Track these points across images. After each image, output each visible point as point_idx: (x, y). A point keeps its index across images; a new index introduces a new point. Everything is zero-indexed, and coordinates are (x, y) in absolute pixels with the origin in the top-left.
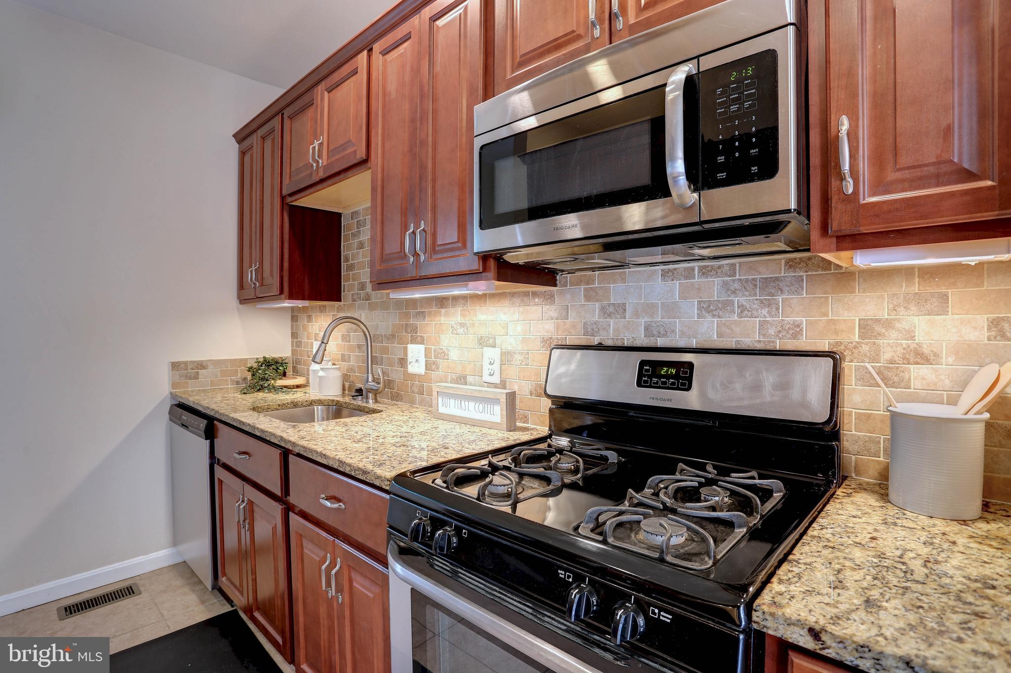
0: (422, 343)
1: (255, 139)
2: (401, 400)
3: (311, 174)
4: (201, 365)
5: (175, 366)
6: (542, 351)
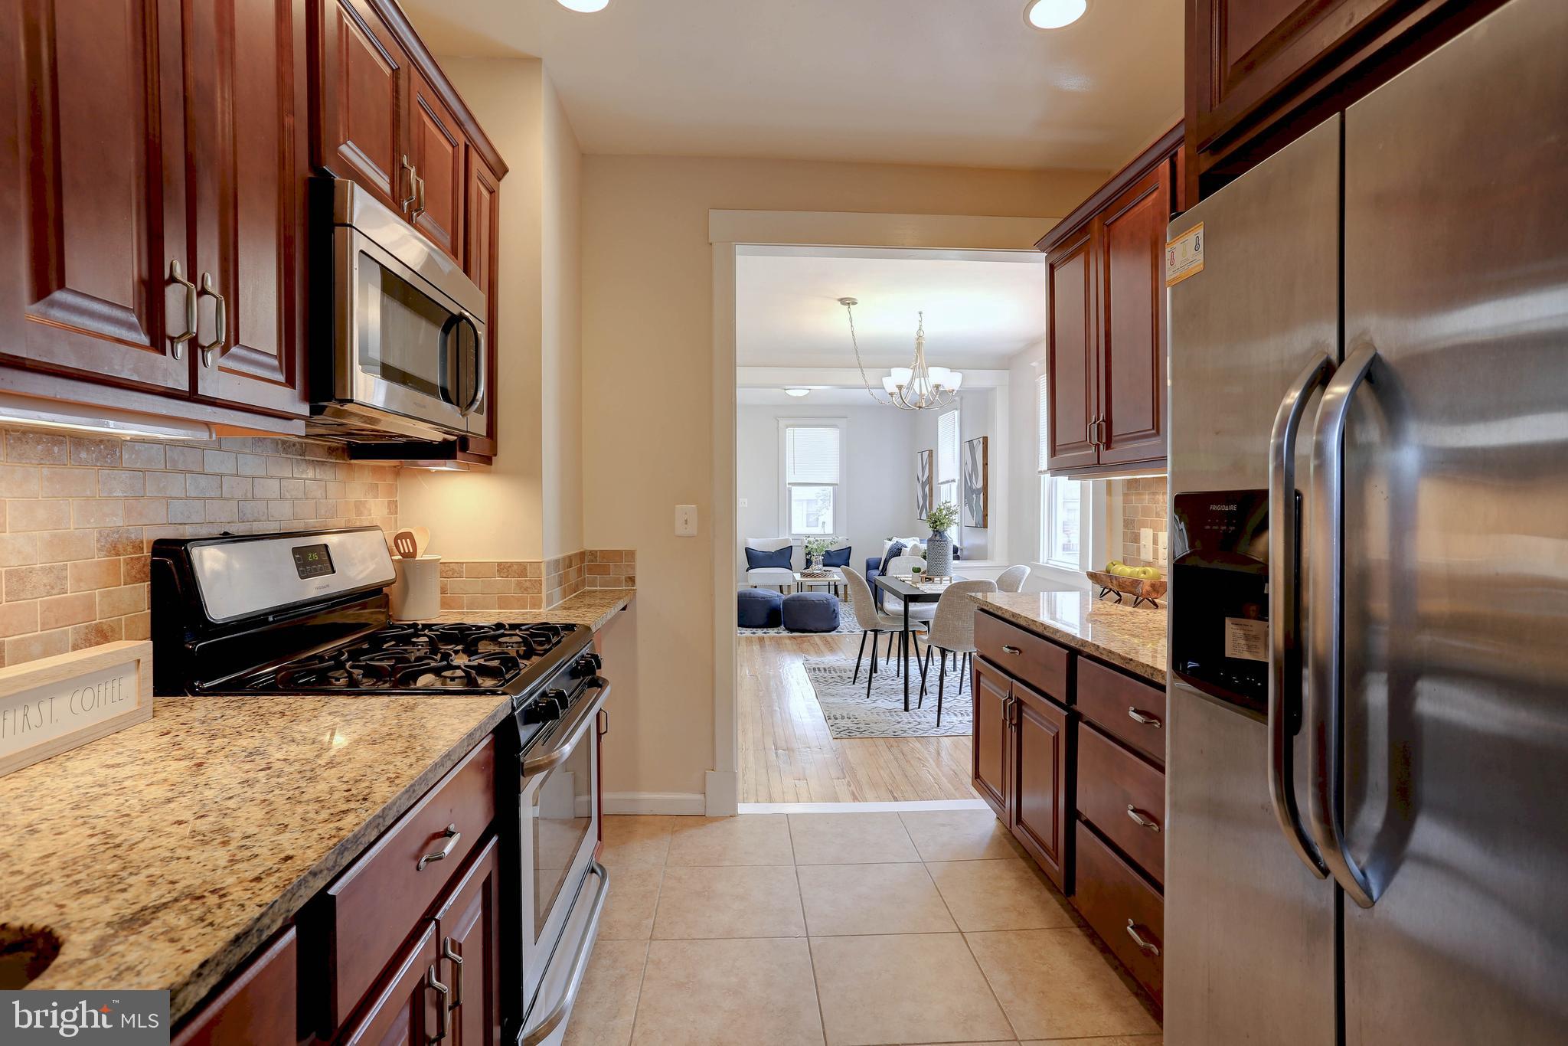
6: (99, 558)
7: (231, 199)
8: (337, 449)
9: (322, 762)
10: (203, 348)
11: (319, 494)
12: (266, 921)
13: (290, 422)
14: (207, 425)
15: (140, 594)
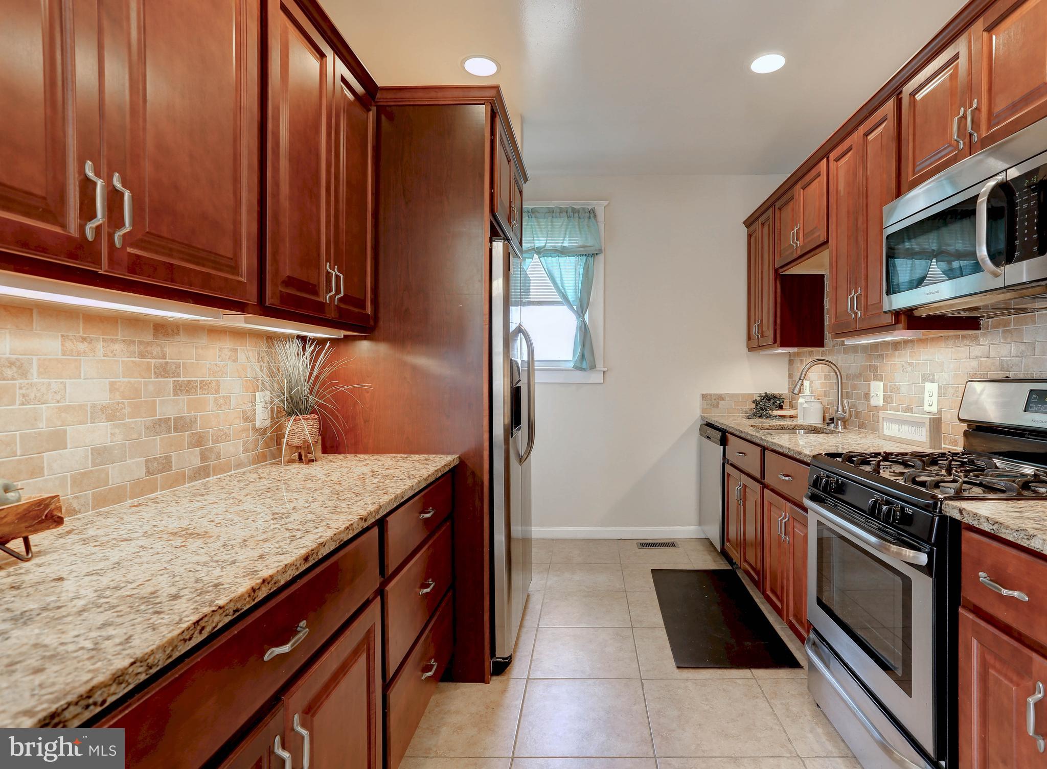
0: (881, 380)
1: (757, 225)
2: (865, 428)
3: (792, 253)
4: (721, 397)
5: (704, 397)
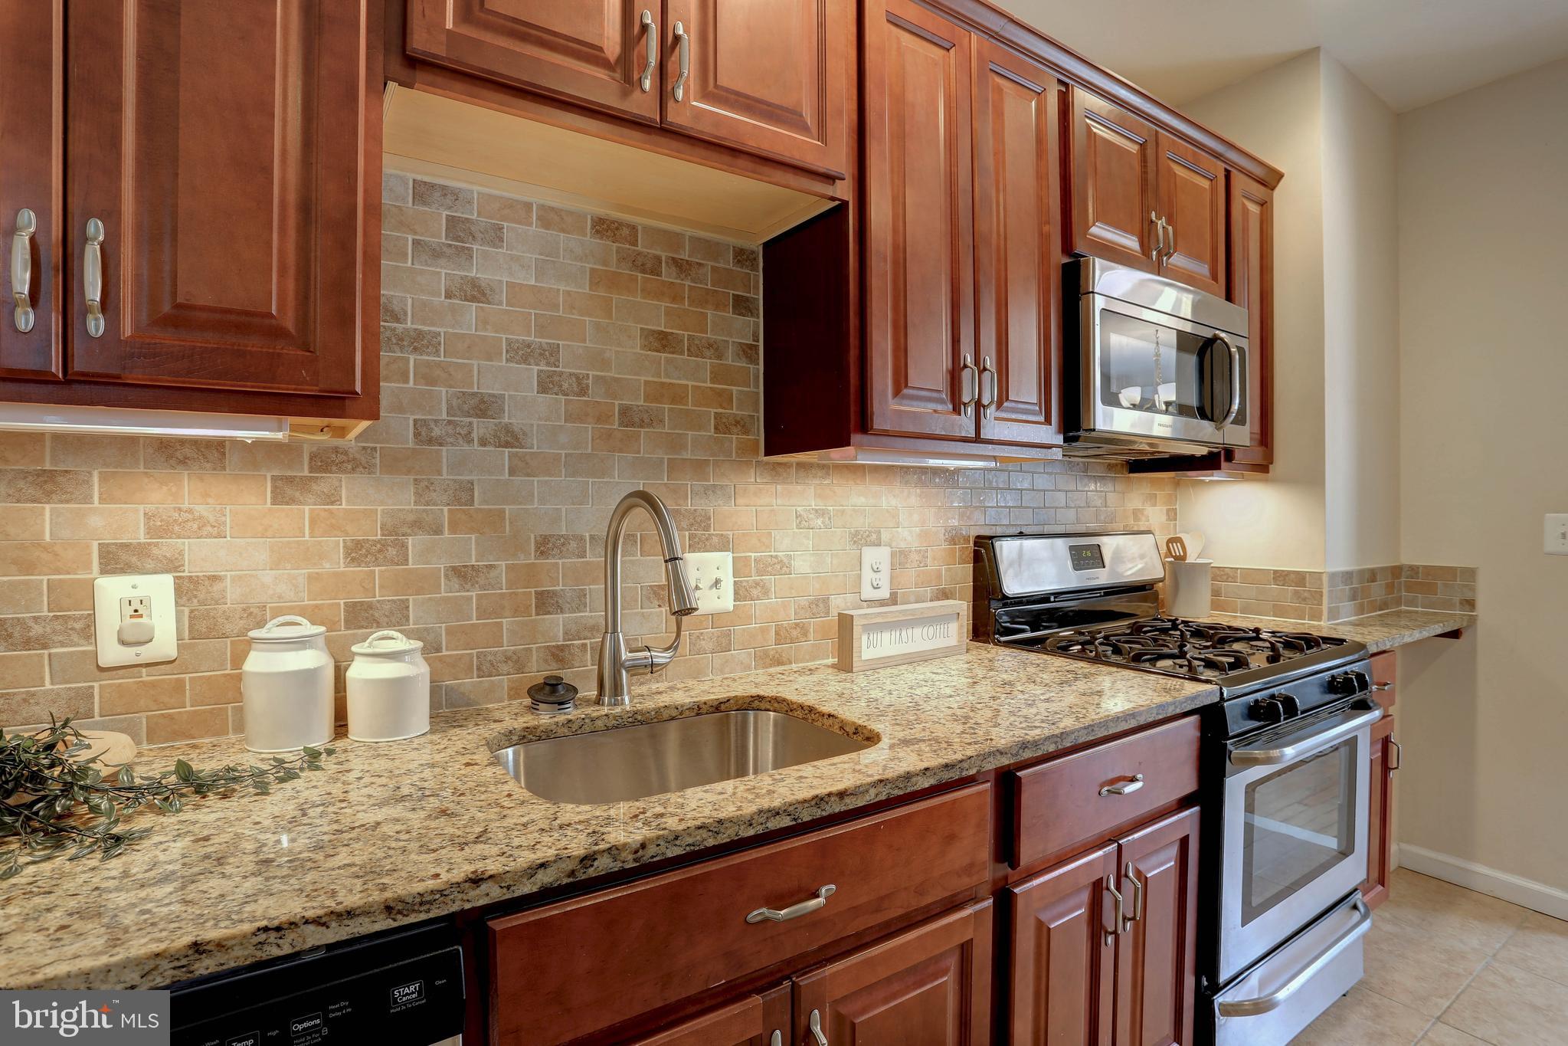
6: (945, 546)
7: (1003, 302)
8: (1117, 465)
9: (1042, 698)
10: (984, 406)
11: (1099, 503)
12: (965, 765)
13: (1050, 450)
14: (995, 458)
15: (966, 571)
